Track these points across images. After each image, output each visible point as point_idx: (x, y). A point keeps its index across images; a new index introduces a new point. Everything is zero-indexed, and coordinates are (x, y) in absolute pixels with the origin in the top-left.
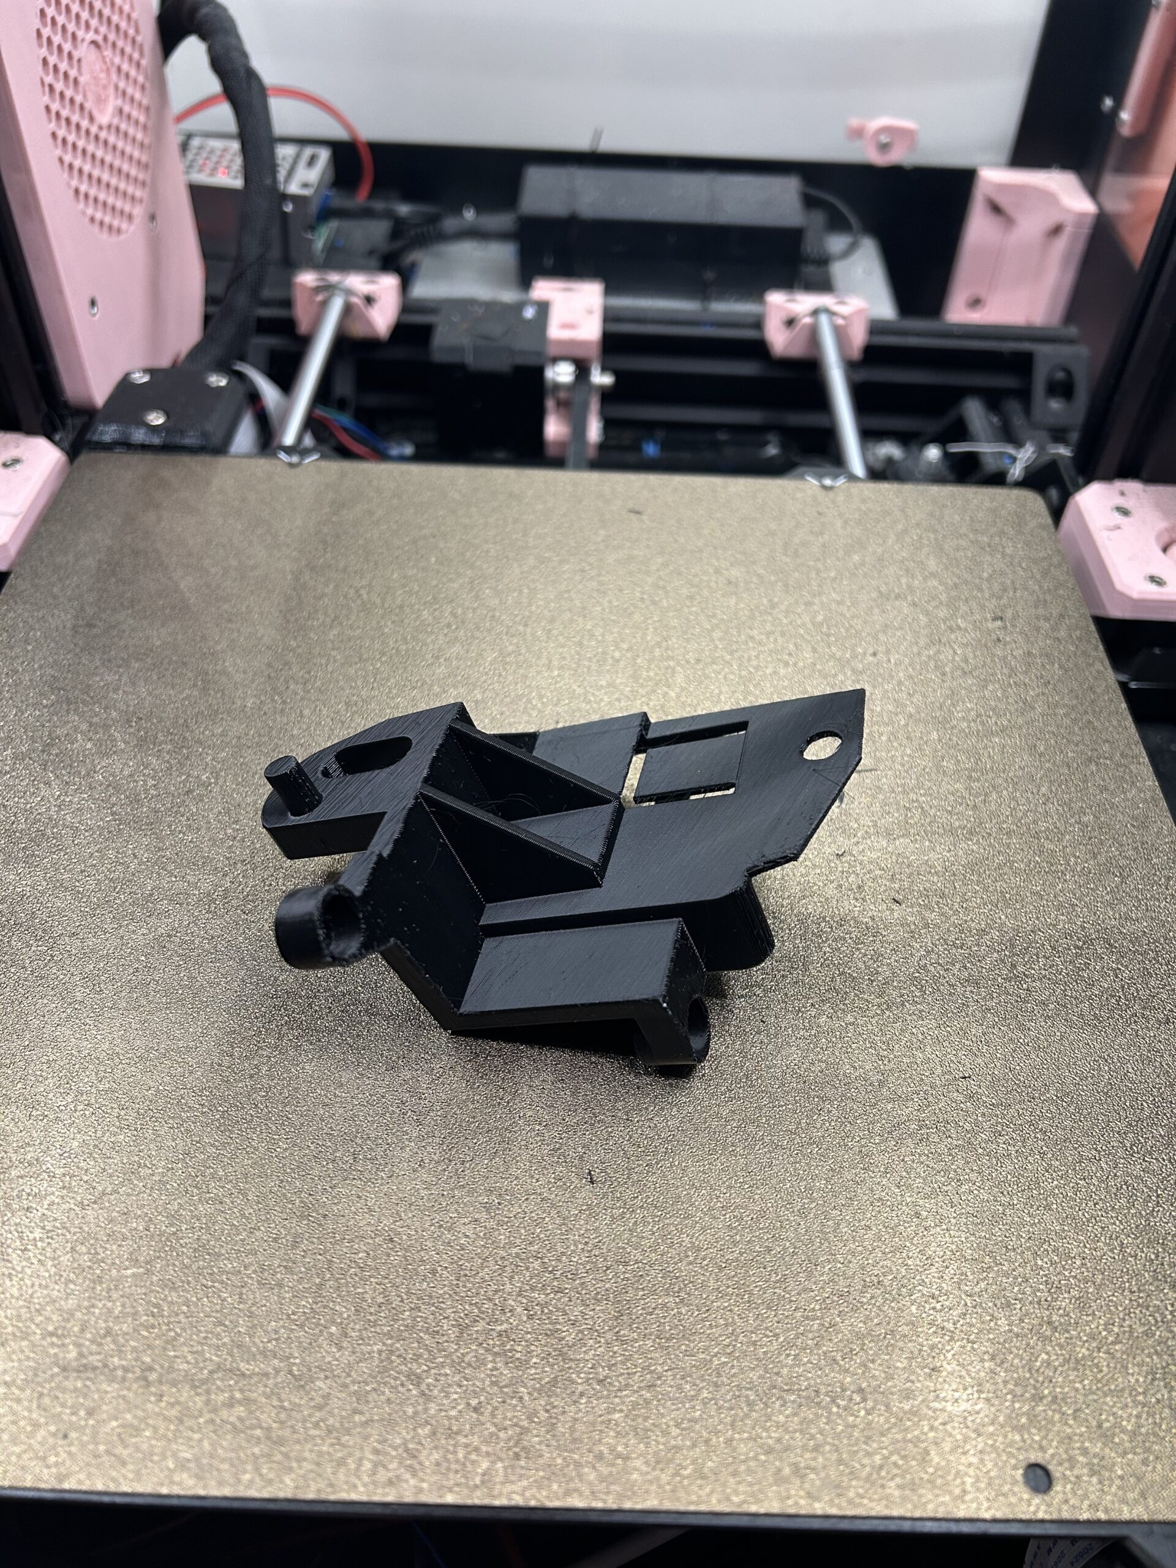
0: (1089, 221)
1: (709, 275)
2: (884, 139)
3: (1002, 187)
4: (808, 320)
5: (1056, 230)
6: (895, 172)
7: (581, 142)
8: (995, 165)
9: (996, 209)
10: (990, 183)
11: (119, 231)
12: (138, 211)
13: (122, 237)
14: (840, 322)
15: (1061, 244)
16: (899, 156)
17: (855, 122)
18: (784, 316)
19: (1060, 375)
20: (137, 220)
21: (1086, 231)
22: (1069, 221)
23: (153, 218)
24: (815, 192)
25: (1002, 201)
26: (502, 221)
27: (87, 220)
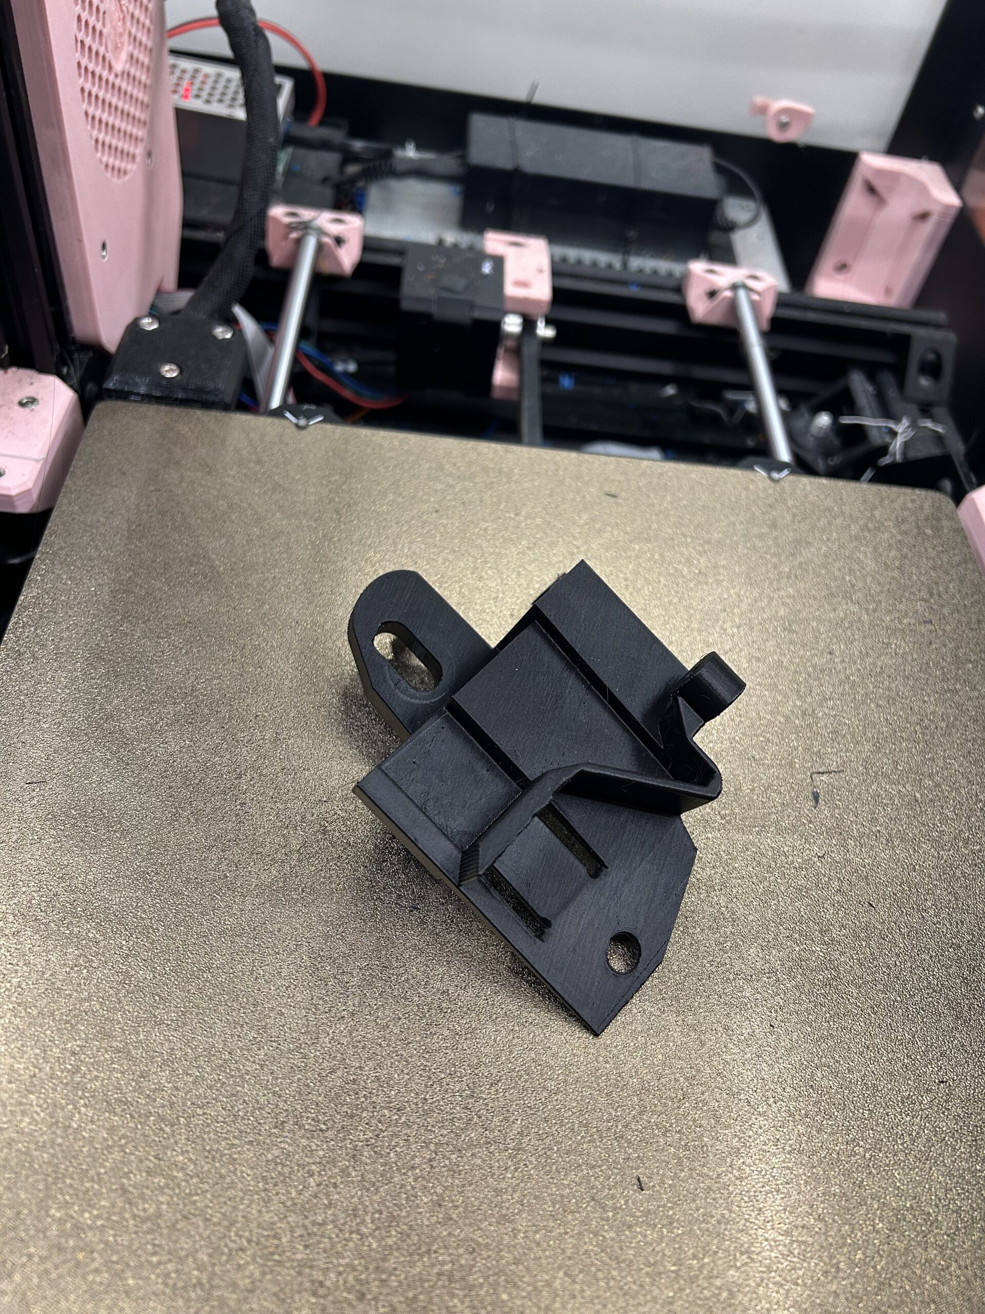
0: (953, 213)
1: (632, 234)
2: (784, 119)
3: (880, 172)
4: (728, 294)
5: (923, 216)
6: (790, 148)
7: (517, 92)
8: (873, 151)
9: (871, 189)
10: (870, 167)
11: (125, 173)
12: (139, 151)
13: (127, 178)
14: (756, 297)
15: (927, 228)
16: (794, 135)
17: (759, 100)
18: (707, 288)
19: (931, 357)
20: (138, 159)
21: (949, 220)
22: (936, 210)
23: (149, 154)
24: (723, 163)
25: (878, 184)
26: (447, 163)
27: (103, 167)
